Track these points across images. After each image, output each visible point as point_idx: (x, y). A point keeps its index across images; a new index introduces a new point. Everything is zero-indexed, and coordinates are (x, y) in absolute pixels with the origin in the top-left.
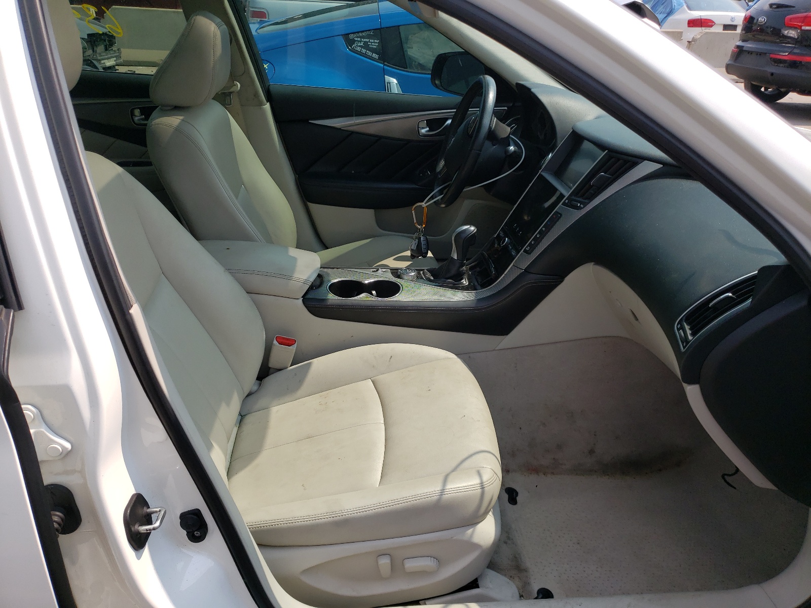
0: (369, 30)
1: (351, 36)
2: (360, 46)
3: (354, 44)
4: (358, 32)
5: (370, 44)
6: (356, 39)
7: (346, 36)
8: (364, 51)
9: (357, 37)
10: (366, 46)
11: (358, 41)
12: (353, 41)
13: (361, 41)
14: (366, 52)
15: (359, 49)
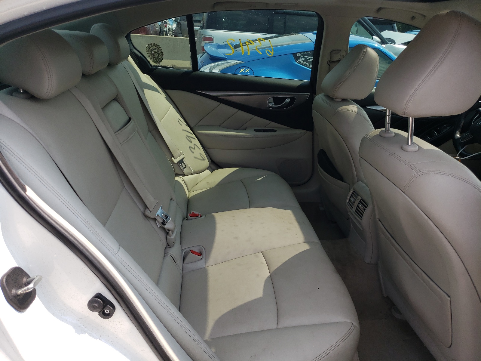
0: (308, 51)
1: (298, 55)
2: (302, 60)
3: (299, 59)
4: (302, 52)
5: (309, 59)
6: (300, 56)
7: (295, 54)
8: (305, 63)
9: (301, 55)
10: (306, 59)
11: (302, 57)
12: (299, 57)
13: (303, 58)
14: (306, 64)
15: (302, 62)
